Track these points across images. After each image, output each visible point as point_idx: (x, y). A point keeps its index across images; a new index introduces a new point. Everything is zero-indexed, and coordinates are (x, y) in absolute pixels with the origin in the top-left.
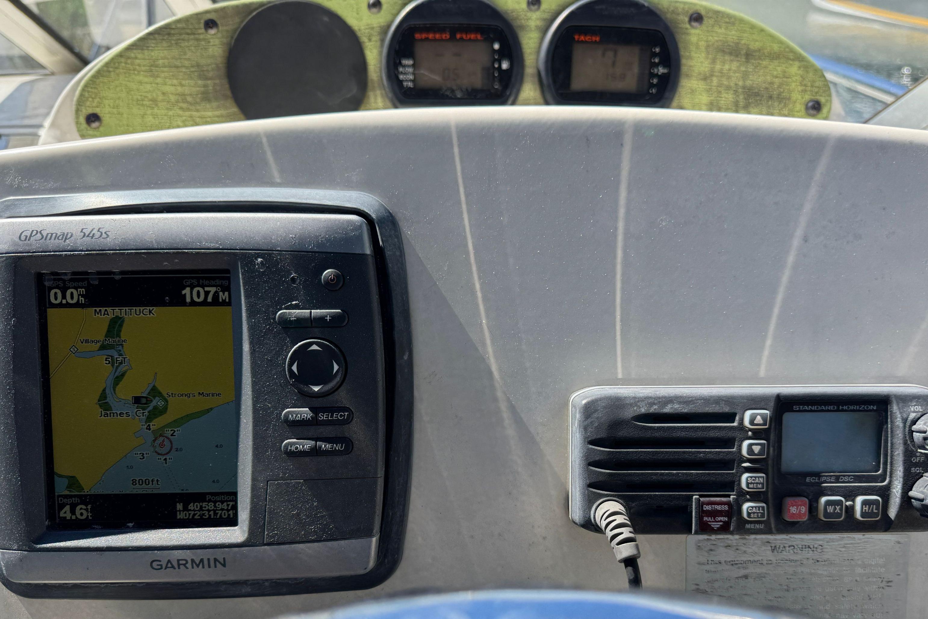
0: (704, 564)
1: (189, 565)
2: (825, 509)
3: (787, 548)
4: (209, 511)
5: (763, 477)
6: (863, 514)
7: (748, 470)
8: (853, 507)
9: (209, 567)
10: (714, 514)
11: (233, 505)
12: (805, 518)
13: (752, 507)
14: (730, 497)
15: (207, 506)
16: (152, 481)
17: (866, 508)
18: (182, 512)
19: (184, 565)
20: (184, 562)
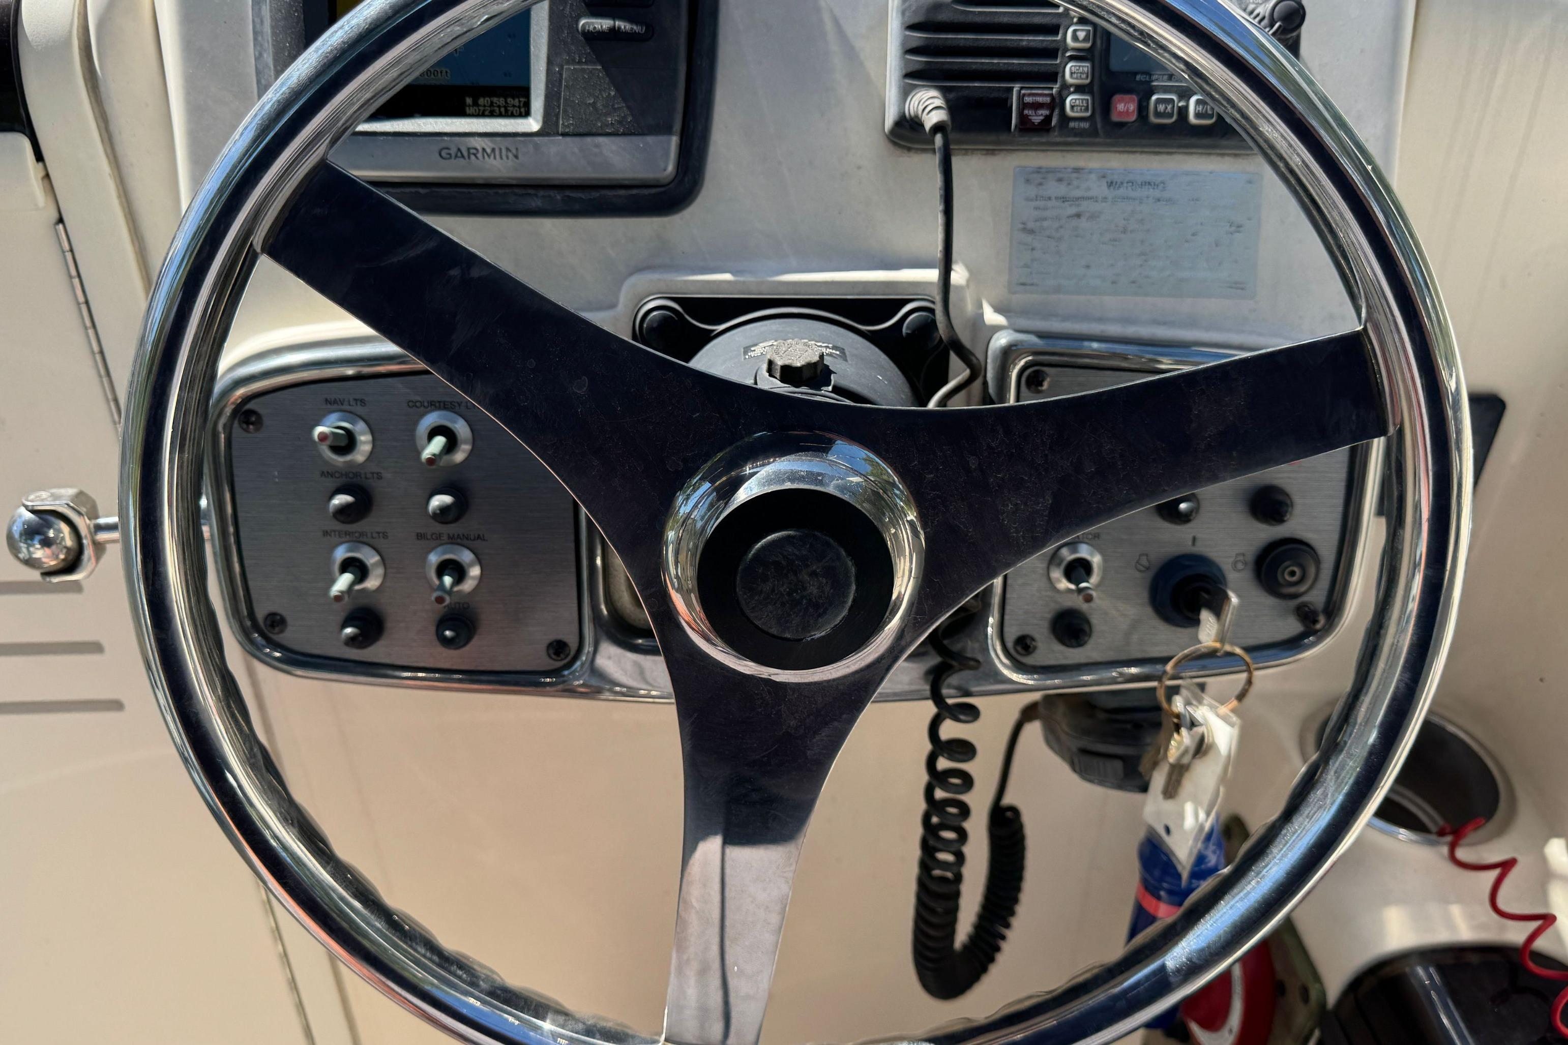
0: (1032, 200)
1: (480, 155)
2: (1156, 108)
3: (1125, 185)
4: (499, 107)
5: (1088, 67)
6: (1198, 115)
7: (1072, 58)
8: (1186, 108)
9: (501, 158)
10: (1036, 106)
11: (525, 102)
12: (1133, 118)
13: (1076, 99)
14: (1052, 90)
15: (498, 102)
16: (441, 72)
17: (1200, 108)
18: (471, 108)
19: (475, 155)
20: (474, 151)
